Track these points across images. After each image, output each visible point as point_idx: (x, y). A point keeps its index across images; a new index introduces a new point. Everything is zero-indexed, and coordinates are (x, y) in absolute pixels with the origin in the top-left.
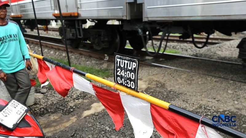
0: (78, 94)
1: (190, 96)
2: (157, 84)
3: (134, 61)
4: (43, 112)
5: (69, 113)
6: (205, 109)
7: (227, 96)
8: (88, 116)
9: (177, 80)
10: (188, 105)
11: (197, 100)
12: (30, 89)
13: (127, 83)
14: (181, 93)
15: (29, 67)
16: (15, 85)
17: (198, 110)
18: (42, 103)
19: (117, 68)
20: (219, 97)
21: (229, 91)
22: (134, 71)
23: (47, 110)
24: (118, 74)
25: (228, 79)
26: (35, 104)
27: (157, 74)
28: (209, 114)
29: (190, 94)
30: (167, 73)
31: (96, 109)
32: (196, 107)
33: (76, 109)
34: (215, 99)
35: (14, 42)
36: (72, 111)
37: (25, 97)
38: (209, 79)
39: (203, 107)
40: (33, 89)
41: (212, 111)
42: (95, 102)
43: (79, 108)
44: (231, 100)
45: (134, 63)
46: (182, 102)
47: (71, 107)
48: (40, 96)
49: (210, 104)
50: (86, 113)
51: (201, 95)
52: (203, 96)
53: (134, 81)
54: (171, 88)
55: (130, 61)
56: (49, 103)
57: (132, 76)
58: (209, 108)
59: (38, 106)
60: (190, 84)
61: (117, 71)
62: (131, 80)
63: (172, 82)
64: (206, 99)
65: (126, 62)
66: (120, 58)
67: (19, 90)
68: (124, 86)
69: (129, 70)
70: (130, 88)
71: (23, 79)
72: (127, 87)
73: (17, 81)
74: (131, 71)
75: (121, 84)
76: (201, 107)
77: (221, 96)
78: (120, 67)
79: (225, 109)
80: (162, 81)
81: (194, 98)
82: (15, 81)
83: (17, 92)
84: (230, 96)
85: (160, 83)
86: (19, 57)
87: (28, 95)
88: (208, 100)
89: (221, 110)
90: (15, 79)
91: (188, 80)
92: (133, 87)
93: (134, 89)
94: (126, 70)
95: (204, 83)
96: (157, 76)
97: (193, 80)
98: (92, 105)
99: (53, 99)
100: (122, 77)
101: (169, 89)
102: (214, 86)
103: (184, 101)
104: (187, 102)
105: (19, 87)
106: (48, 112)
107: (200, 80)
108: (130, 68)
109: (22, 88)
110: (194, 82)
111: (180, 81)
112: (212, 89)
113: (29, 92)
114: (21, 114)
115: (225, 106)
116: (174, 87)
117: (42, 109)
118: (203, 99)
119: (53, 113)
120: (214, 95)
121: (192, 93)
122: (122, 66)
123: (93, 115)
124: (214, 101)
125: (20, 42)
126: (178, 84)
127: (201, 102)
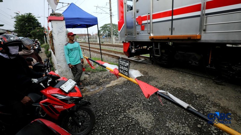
0: (105, 76)
1: (160, 79)
2: (144, 73)
3: (127, 62)
4: (88, 84)
5: (100, 85)
6: (167, 86)
7: (179, 80)
8: (108, 87)
9: (154, 71)
10: (158, 84)
11: (163, 81)
12: (82, 73)
13: (124, 73)
14: (156, 78)
15: (83, 62)
16: (76, 71)
17: (163, 87)
18: (87, 79)
19: (120, 65)
20: (174, 80)
21: (180, 78)
22: (127, 67)
23: (90, 83)
24: (120, 68)
25: (180, 71)
26: (85, 80)
27: (144, 67)
28: (169, 89)
29: (160, 78)
30: (149, 67)
31: (112, 84)
32: (163, 85)
33: (103, 83)
34: (172, 81)
35: (77, 51)
36: (101, 84)
37: (80, 76)
38: (170, 71)
39: (166, 85)
40: (84, 73)
41: (170, 87)
42: (113, 80)
43: (104, 83)
44: (180, 82)
45: (127, 63)
46: (156, 82)
47: (101, 82)
48: (87, 76)
49: (170, 84)
50: (108, 86)
51: (166, 79)
52: (167, 79)
53: (127, 72)
54: (151, 75)
55: (126, 62)
56: (91, 79)
57: (126, 69)
58: (169, 86)
59: (86, 81)
60: (160, 73)
61: (120, 67)
62: (126, 72)
63: (152, 72)
64: (168, 81)
65: (124, 62)
66: (121, 60)
67: (77, 73)
68: (123, 74)
69: (125, 66)
70: (126, 75)
71: (79, 68)
72: (124, 74)
73: (77, 69)
74: (126, 67)
75: (122, 73)
76: (165, 85)
77: (175, 80)
78: (121, 65)
79: (177, 87)
80: (147, 71)
81: (162, 80)
82: (76, 69)
83: (76, 74)
84: (180, 80)
85: (146, 72)
86: (78, 58)
87: (81, 75)
88: (169, 82)
89: (175, 87)
90: (76, 67)
91: (160, 71)
92: (127, 75)
93: (127, 76)
94: (124, 66)
95: (168, 73)
96: (144, 68)
97: (162, 71)
98: (111, 82)
99: (93, 78)
100: (122, 70)
101: (150, 75)
102: (172, 75)
103: (157, 82)
104: (158, 82)
105: (77, 72)
106: (90, 84)
107: (166, 71)
108: (126, 66)
109: (78, 72)
110: (163, 72)
111: (156, 71)
112: (171, 76)
113: (82, 74)
114: (73, 86)
115: (177, 85)
116: (152, 74)
117: (87, 83)
118: (166, 81)
119: (92, 85)
120: (172, 79)
121: (161, 78)
122: (122, 64)
123: (111, 87)
124: (172, 82)
125: (79, 50)
126: (155, 73)
127: (165, 83)
